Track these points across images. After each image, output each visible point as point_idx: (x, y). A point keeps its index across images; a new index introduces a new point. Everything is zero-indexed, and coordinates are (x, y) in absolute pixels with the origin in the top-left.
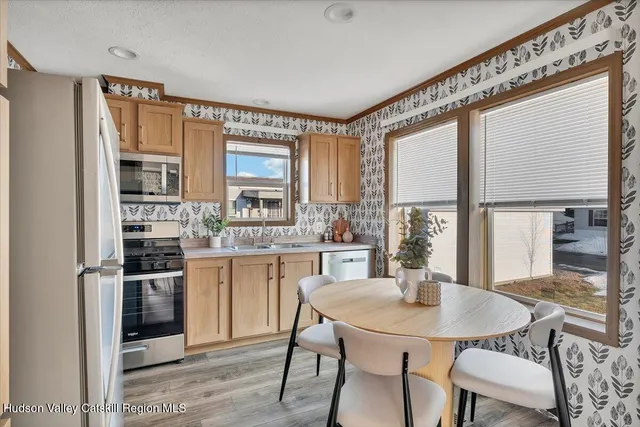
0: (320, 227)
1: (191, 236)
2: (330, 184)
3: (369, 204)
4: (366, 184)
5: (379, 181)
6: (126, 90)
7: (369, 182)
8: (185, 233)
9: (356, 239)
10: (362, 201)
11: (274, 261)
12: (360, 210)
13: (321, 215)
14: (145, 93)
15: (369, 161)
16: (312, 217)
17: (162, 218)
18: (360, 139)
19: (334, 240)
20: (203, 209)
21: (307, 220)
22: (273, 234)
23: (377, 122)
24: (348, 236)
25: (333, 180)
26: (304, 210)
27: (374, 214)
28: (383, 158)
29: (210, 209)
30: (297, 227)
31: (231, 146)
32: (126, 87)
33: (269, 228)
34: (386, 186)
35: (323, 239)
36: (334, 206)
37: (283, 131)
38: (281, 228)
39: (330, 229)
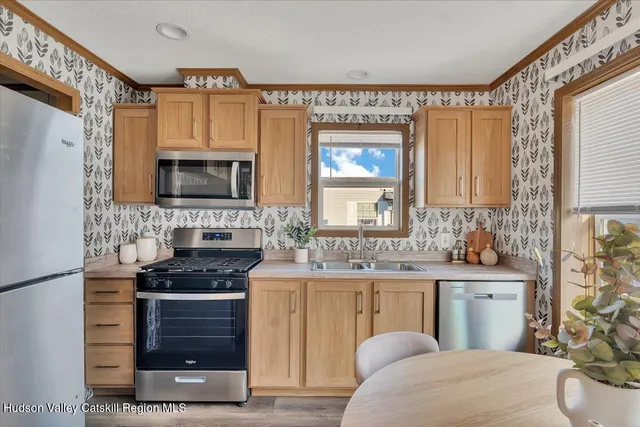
0: (446, 241)
1: (277, 247)
2: (458, 180)
3: (525, 209)
4: (520, 178)
5: (544, 170)
6: (201, 82)
7: (525, 174)
8: (270, 242)
9: (503, 262)
10: (513, 203)
11: (364, 289)
12: (510, 217)
13: (449, 225)
14: (220, 82)
15: (525, 142)
16: (433, 227)
17: (246, 226)
18: (509, 109)
19: (467, 262)
20: (290, 215)
21: (427, 231)
22: (377, 248)
23: (540, 76)
24: (489, 256)
25: (463, 172)
26: (422, 216)
27: (534, 225)
28: (551, 132)
29: (298, 215)
30: (412, 239)
31: (324, 137)
32: (201, 78)
33: (372, 239)
34: (557, 178)
35: (450, 258)
36: (469, 211)
37: (392, 111)
38: (388, 241)
39: (462, 244)
